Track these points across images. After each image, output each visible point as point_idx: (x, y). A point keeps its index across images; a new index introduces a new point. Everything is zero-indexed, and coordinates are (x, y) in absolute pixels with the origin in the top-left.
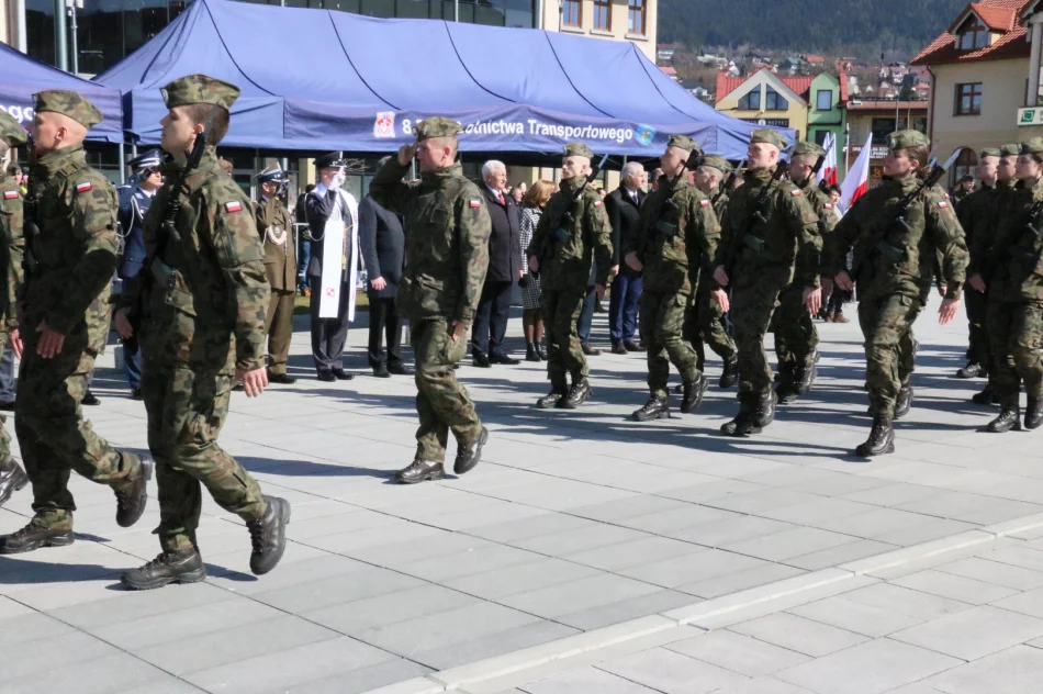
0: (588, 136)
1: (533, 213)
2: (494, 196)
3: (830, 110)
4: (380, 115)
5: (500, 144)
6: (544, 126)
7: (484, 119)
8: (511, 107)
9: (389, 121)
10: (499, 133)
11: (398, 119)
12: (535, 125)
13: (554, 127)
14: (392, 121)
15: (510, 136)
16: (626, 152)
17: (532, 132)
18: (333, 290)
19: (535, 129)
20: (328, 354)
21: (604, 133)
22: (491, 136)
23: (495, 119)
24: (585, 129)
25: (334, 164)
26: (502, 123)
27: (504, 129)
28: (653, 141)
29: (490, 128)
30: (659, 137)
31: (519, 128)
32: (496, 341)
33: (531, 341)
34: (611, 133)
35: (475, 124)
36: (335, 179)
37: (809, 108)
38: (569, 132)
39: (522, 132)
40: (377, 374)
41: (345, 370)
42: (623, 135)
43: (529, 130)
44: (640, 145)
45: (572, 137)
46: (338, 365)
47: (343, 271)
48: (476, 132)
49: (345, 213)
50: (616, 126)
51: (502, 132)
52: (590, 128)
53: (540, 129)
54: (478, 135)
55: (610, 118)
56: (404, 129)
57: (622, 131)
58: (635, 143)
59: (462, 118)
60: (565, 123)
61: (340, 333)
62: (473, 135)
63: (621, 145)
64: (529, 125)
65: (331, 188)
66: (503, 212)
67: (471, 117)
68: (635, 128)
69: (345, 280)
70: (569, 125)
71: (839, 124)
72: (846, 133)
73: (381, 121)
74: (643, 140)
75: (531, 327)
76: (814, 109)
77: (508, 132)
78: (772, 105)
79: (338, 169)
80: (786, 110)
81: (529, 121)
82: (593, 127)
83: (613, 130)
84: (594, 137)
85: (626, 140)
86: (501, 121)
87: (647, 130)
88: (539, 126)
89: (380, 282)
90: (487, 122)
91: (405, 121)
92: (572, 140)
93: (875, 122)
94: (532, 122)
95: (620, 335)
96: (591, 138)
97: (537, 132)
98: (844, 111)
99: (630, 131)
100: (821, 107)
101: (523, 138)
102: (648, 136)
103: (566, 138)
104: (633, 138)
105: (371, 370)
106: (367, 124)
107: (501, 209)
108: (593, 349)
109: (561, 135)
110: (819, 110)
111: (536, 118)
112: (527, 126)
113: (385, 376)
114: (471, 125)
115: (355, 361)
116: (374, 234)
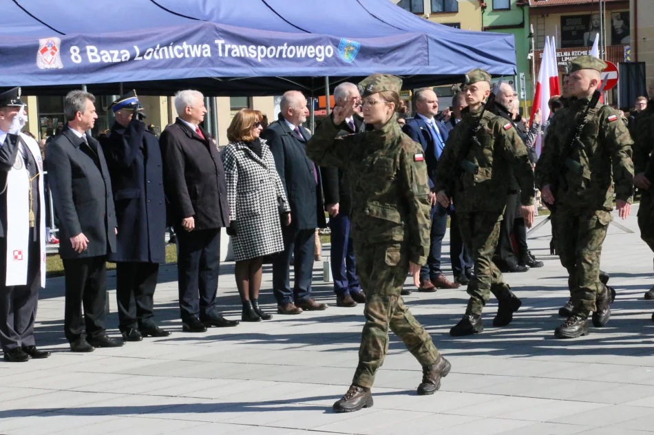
0: (284, 56)
1: (238, 149)
2: (191, 130)
3: (509, 9)
4: (43, 42)
5: (186, 70)
6: (234, 46)
7: (165, 40)
8: (195, 25)
9: (54, 48)
10: (184, 57)
11: (65, 46)
12: (223, 46)
13: (245, 47)
14: (58, 48)
15: (196, 60)
16: (328, 72)
17: (220, 54)
18: (20, 253)
19: (223, 51)
20: (16, 329)
21: (301, 52)
22: (175, 62)
23: (177, 41)
24: (279, 48)
25: (12, 103)
26: (185, 46)
27: (189, 53)
28: (357, 58)
29: (173, 52)
30: (365, 53)
31: (207, 51)
32: (208, 301)
33: (247, 298)
34: (310, 50)
35: (154, 48)
36: (16, 121)
37: (484, 8)
38: (262, 52)
39: (209, 55)
40: (75, 349)
41: (37, 348)
42: (323, 52)
43: (217, 52)
44: (343, 64)
45: (266, 57)
46: (30, 341)
47: (31, 229)
48: (156, 57)
49: (28, 160)
50: (314, 42)
51: (187, 56)
52: (285, 47)
53: (230, 51)
54: (159, 60)
55: (305, 33)
56: (73, 58)
57: (322, 48)
58: (337, 61)
59: (141, 42)
60: (256, 42)
61: (28, 304)
62: (153, 61)
63: (321, 65)
64: (216, 46)
65: (12, 132)
66: (205, 149)
67: (151, 39)
68: (336, 44)
69: (35, 240)
70: (261, 45)
71: (521, 25)
72: (530, 36)
73: (45, 50)
74: (346, 57)
75: (246, 283)
76: (489, 9)
77: (193, 55)
78: (438, 8)
79: (17, 109)
80: (457, 12)
81: (216, 41)
82: (288, 46)
83: (311, 47)
84: (291, 56)
85: (326, 58)
86: (185, 43)
87: (350, 45)
88: (227, 47)
89: (81, 240)
90: (168, 45)
91: (73, 48)
92: (266, 61)
93: (564, 21)
94: (219, 42)
95: (346, 284)
96: (287, 58)
97: (226, 55)
98: (526, 9)
99: (330, 47)
100: (498, 6)
101: (211, 61)
102: (351, 52)
103: (259, 60)
104: (334, 56)
105: (68, 345)
106: (28, 53)
107: (200, 144)
108: (317, 303)
109: (253, 56)
110: (495, 10)
111: (223, 37)
112: (214, 48)
113: (87, 350)
114: (151, 50)
115: (49, 335)
116: (69, 183)
